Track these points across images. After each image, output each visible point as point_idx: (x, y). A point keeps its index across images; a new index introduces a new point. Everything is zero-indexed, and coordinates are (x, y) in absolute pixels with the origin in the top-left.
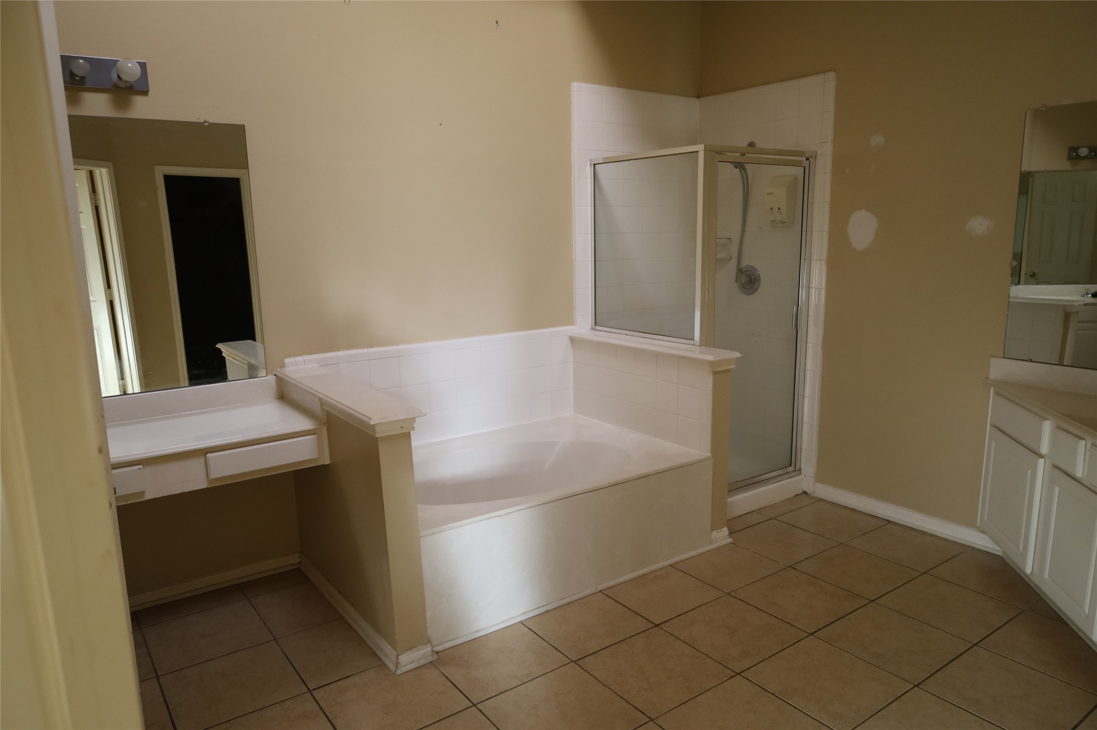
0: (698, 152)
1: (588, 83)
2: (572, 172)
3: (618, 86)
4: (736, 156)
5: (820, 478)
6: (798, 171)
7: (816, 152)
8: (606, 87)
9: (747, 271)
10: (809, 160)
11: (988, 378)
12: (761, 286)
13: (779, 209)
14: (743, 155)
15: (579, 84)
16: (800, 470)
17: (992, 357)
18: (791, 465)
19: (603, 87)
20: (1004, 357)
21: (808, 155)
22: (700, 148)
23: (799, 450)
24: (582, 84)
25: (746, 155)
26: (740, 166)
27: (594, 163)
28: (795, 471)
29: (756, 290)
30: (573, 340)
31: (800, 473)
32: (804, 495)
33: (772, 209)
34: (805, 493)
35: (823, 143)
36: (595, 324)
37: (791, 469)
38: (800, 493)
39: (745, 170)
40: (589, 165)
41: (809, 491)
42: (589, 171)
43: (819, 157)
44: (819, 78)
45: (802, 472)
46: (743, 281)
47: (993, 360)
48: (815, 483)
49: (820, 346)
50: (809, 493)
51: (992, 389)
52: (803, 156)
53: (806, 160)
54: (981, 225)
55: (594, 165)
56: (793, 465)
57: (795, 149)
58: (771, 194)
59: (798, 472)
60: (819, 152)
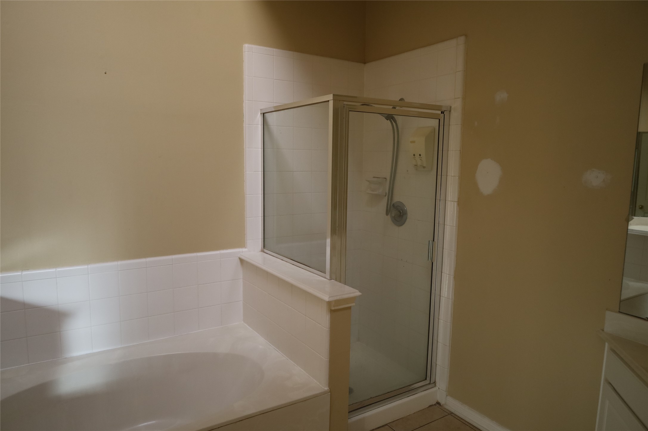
0: (329, 101)
1: (260, 45)
2: (244, 119)
3: (290, 50)
4: (388, 109)
5: (451, 392)
6: (434, 123)
7: (451, 107)
8: (277, 50)
9: (398, 206)
10: (444, 113)
11: (603, 330)
12: (408, 220)
13: (420, 155)
14: (394, 108)
15: (250, 46)
16: (435, 382)
17: (607, 309)
18: (426, 379)
19: (274, 49)
20: (620, 312)
21: (443, 109)
22: (330, 97)
23: (434, 364)
24: (253, 46)
25: (397, 108)
26: (390, 117)
27: (264, 112)
28: (430, 384)
29: (404, 224)
30: (242, 261)
31: (435, 386)
32: (438, 405)
33: (414, 155)
34: (438, 403)
35: (456, 98)
36: (264, 247)
37: (427, 382)
38: (434, 404)
39: (395, 122)
40: (260, 113)
41: (442, 402)
42: (259, 119)
43: (452, 111)
44: (453, 42)
45: (437, 385)
46: (393, 215)
47: (608, 313)
48: (447, 396)
49: (452, 277)
50: (442, 405)
51: (607, 344)
52: (439, 110)
53: (442, 113)
54: (597, 178)
55: (264, 114)
56: (428, 379)
57: (434, 104)
58: (413, 142)
59: (433, 385)
60: (453, 107)
